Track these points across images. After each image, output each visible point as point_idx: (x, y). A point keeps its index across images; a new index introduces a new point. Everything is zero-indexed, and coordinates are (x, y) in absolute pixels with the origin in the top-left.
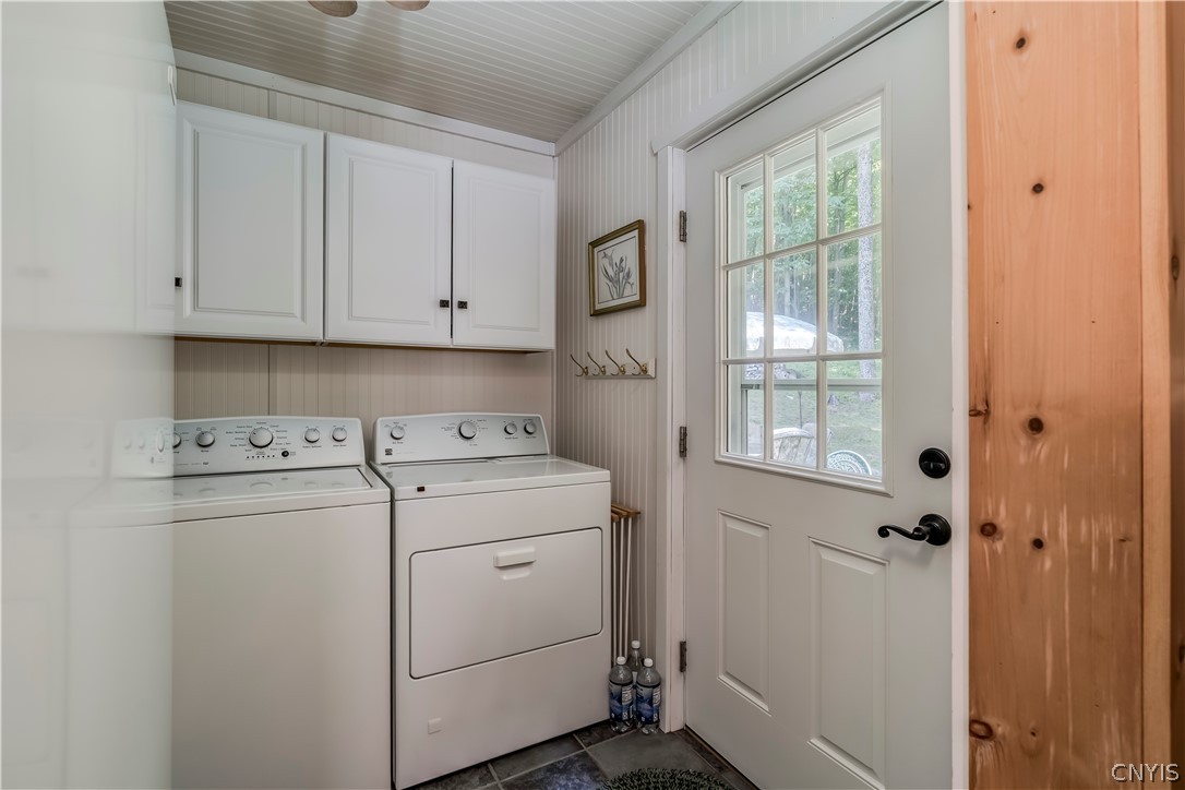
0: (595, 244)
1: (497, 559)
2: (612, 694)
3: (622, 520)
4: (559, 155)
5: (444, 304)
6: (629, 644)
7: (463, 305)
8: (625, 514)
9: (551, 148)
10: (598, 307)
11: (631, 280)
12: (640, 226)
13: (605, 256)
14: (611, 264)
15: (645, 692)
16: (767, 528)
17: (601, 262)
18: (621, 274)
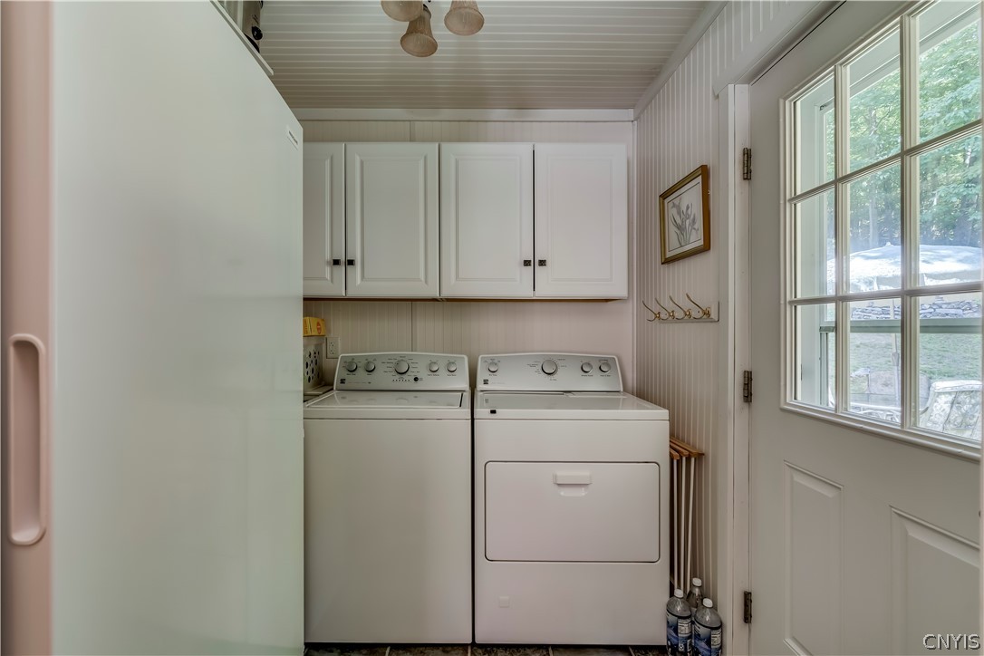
0: (664, 196)
1: (555, 477)
2: (668, 622)
3: (684, 459)
4: (637, 118)
5: (527, 263)
6: (691, 580)
7: (542, 263)
8: (686, 453)
9: (630, 113)
10: (669, 255)
11: (696, 226)
12: (704, 172)
13: (674, 205)
14: (679, 213)
15: (702, 631)
16: (839, 488)
17: (671, 212)
18: (688, 221)
